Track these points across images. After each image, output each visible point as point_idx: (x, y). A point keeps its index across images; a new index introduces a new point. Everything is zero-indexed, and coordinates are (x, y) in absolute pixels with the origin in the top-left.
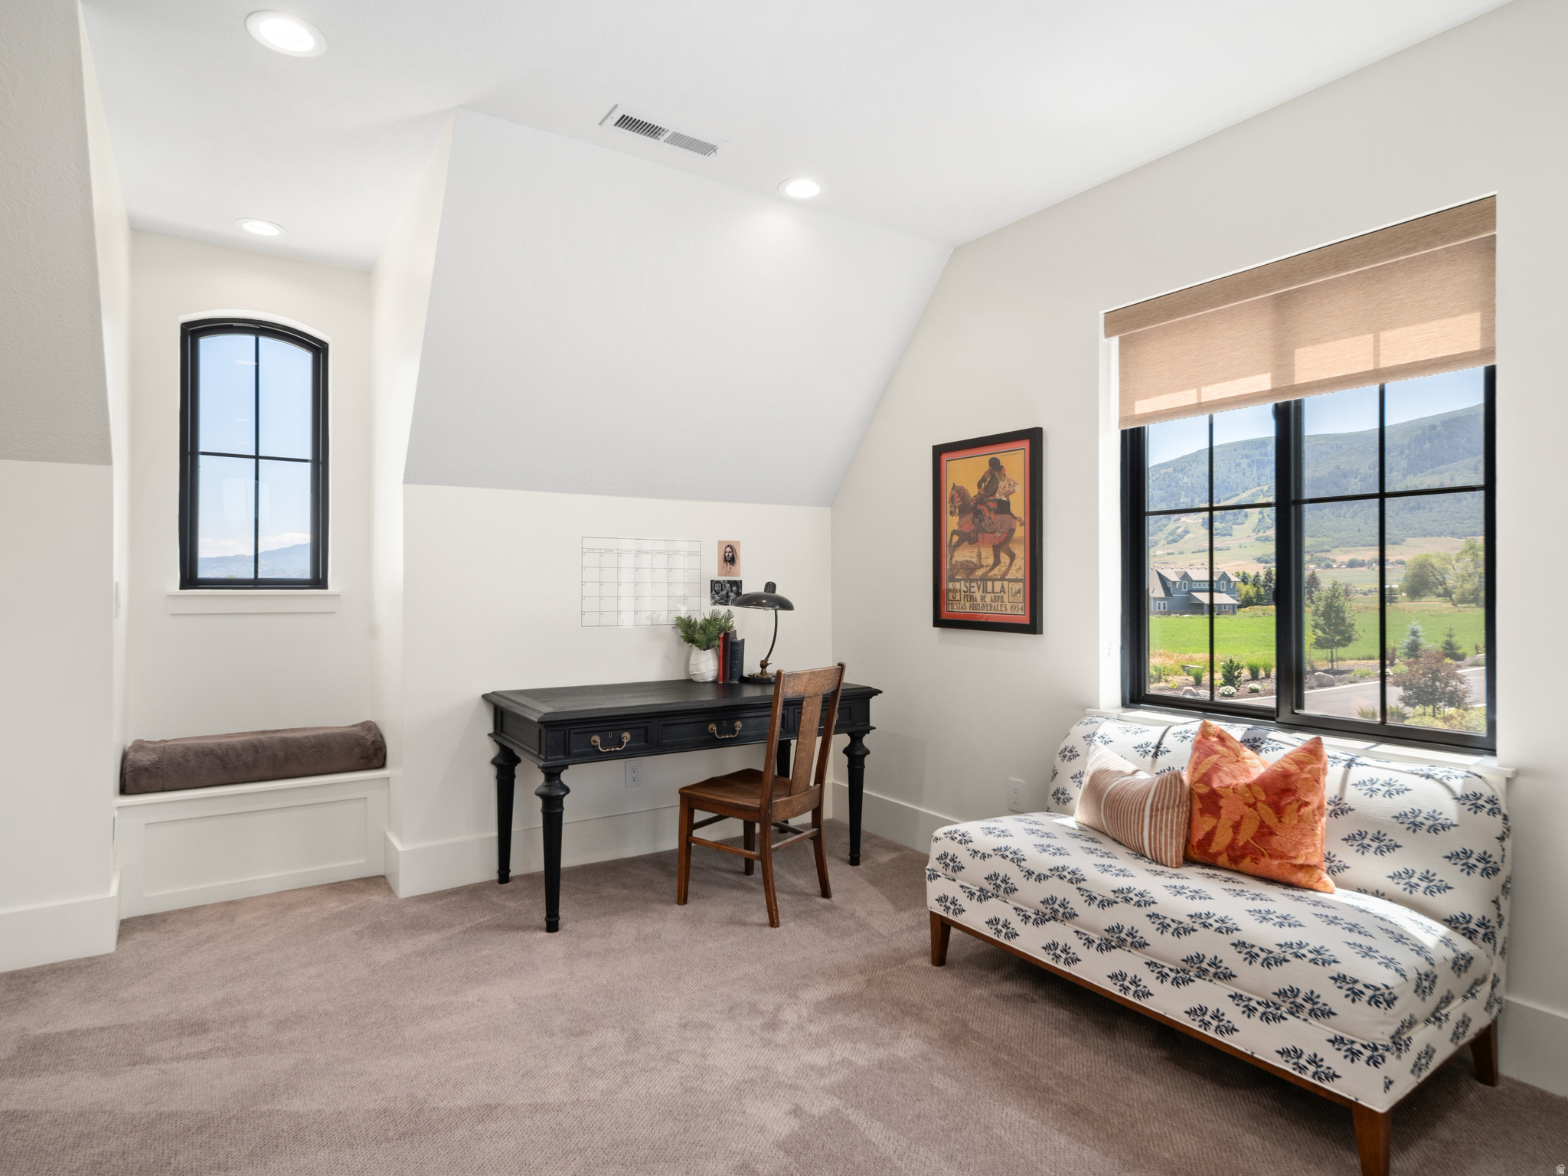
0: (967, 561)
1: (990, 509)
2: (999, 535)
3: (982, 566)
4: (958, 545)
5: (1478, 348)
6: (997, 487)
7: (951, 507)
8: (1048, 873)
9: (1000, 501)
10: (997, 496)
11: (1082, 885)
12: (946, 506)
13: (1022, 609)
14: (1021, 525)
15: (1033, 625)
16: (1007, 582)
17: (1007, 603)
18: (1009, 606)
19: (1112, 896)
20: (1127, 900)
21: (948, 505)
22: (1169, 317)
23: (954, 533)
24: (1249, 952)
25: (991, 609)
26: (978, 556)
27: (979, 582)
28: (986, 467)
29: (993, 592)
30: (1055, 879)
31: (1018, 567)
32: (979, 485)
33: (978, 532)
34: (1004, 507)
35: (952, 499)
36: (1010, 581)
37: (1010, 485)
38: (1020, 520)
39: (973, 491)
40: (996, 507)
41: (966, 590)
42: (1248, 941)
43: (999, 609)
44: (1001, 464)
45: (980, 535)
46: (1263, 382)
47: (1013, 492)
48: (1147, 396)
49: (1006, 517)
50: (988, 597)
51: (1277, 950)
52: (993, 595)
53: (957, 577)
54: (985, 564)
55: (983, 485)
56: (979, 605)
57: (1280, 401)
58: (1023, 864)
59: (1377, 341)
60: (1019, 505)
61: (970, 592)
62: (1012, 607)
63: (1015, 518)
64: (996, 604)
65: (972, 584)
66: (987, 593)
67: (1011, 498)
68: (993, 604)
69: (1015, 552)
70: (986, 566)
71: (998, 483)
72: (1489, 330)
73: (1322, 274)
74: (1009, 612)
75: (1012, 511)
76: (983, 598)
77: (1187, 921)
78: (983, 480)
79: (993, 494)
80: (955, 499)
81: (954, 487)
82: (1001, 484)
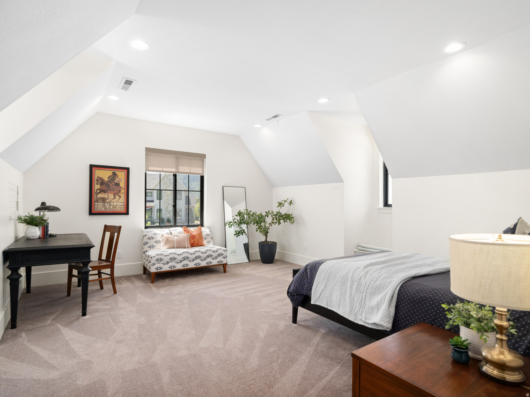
0: (103, 197)
1: (113, 185)
2: (116, 191)
3: (109, 199)
4: (99, 193)
5: (202, 173)
6: (115, 179)
7: (97, 182)
8: (182, 253)
9: (116, 183)
10: (115, 182)
11: (189, 253)
12: (95, 182)
13: (123, 209)
14: (123, 189)
15: (127, 213)
16: (118, 203)
17: (118, 208)
18: (119, 209)
19: (194, 252)
20: (197, 252)
21: (96, 182)
22: (160, 153)
23: (98, 189)
24: (214, 252)
25: (112, 210)
26: (107, 196)
27: (108, 203)
28: (111, 174)
29: (113, 205)
30: (184, 254)
31: (122, 199)
32: (109, 178)
33: (108, 190)
34: (118, 185)
35: (97, 180)
36: (119, 203)
37: (120, 179)
38: (123, 188)
39: (106, 179)
40: (115, 184)
41: (102, 205)
42: (214, 250)
43: (115, 209)
44: (117, 174)
45: (108, 191)
46: (174, 170)
47: (121, 181)
48: (152, 167)
49: (118, 187)
50: (111, 207)
51: (217, 250)
52: (113, 206)
53: (99, 201)
54: (110, 198)
55: (110, 178)
56: (108, 209)
57: (174, 174)
58: (177, 254)
59: (190, 168)
60: (123, 184)
61: (104, 205)
62: (120, 209)
63: (121, 188)
64: (114, 208)
65: (105, 203)
66: (111, 205)
67: (120, 183)
68: (113, 208)
69: (121, 196)
70: (111, 199)
71: (116, 178)
72: (203, 171)
73: (186, 156)
74: (119, 210)
75: (120, 186)
76: (109, 207)
77: (206, 251)
78: (110, 177)
79: (114, 181)
80: (98, 180)
81: (98, 177)
82: (117, 179)
